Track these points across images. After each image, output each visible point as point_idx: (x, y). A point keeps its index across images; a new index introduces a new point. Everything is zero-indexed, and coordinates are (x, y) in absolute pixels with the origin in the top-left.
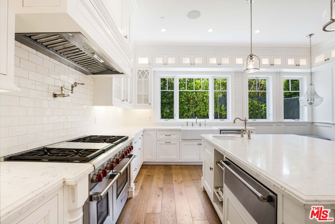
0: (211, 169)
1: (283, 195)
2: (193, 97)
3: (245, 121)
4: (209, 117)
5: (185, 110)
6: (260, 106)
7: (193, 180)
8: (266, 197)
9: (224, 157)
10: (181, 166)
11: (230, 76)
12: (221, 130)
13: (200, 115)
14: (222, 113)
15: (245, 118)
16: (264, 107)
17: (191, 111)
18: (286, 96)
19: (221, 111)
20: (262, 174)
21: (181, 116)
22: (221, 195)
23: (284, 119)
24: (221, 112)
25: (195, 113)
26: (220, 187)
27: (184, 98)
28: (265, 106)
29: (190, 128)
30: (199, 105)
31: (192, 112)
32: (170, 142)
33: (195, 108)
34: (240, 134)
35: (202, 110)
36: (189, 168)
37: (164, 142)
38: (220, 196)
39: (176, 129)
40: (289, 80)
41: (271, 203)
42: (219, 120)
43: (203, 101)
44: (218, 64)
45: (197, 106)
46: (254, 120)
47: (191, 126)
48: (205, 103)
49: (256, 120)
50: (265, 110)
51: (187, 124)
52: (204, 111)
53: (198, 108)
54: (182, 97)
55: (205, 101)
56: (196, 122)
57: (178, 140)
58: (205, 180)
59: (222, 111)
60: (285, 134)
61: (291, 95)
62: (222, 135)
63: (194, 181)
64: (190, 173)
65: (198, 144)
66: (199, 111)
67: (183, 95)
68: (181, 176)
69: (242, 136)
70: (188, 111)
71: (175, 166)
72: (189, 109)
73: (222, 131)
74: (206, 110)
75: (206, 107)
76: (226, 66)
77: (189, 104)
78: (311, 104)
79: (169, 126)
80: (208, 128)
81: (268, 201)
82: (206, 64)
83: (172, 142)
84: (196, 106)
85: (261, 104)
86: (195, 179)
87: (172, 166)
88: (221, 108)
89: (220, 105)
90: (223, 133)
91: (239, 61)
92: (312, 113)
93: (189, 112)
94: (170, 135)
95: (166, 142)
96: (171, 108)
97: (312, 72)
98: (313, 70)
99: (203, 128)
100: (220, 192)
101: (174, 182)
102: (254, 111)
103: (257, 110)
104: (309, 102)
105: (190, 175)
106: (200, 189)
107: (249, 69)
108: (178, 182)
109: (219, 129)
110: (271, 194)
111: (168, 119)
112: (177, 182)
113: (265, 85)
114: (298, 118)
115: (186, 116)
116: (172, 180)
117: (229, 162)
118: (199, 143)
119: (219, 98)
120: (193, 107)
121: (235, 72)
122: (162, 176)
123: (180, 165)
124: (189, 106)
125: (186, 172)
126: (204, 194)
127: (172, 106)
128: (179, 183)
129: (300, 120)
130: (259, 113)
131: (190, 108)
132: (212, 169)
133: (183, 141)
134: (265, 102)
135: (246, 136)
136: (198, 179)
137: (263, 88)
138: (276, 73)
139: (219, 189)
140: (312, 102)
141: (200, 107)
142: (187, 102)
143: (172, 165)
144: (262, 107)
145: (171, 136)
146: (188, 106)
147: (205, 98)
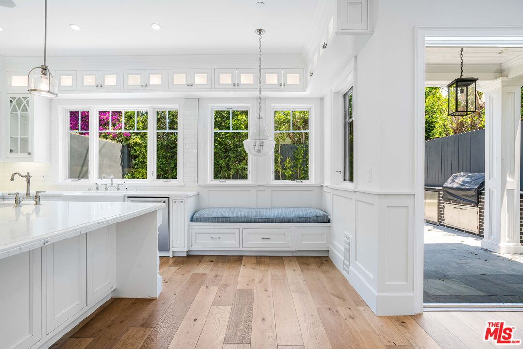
4: (148, 177)
44: (142, 86)
49: (225, 182)
51: (98, 187)
56: (112, 184)
73: (130, 199)
104: (257, 147)
109: (126, 195)
140: (261, 147)
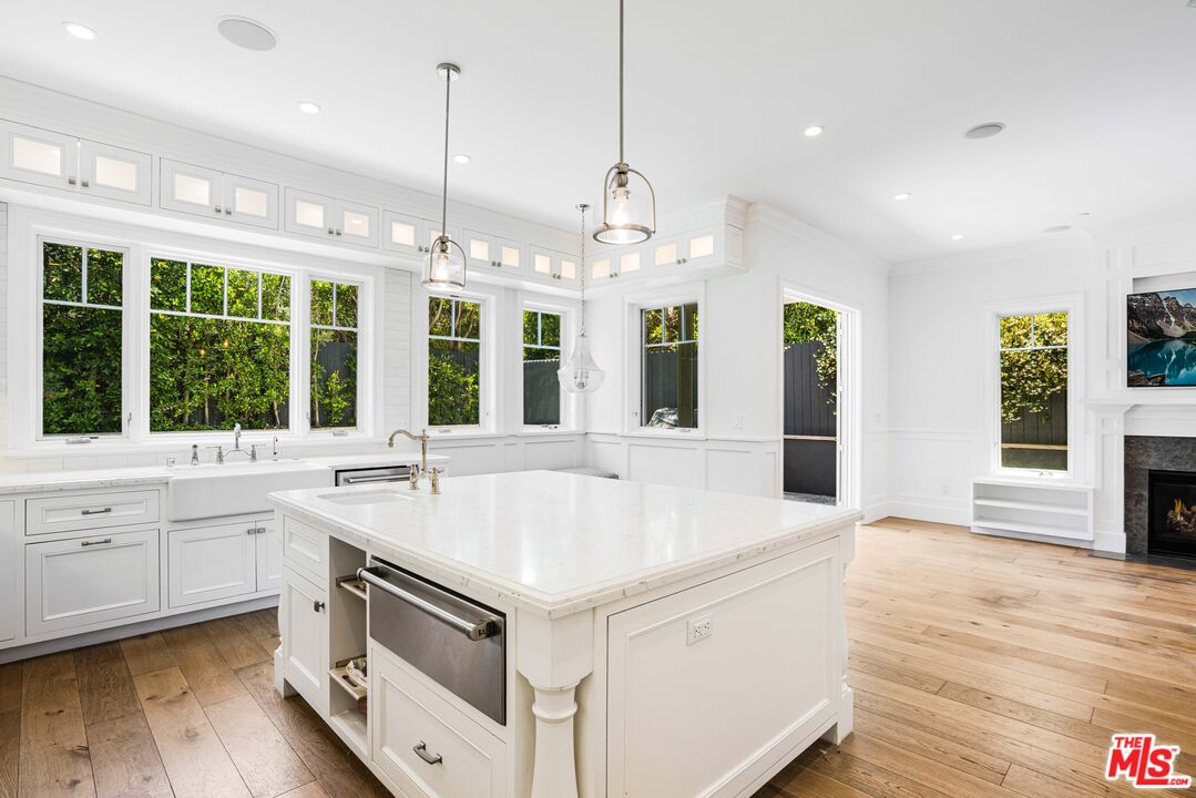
0: (317, 607)
1: (516, 609)
2: (202, 332)
3: (423, 439)
4: (291, 425)
5: (160, 390)
6: (462, 380)
7: (236, 672)
8: (483, 627)
9: (368, 558)
10: (167, 635)
11: (371, 279)
12: (337, 472)
13: (236, 411)
14: (330, 404)
15: (424, 431)
16: (474, 384)
17: (191, 395)
18: (530, 354)
19: (327, 396)
20: (476, 577)
21: (162, 421)
22: (359, 681)
23: (525, 423)
24: (327, 401)
25: (213, 401)
26: (353, 659)
28: (476, 382)
29: (207, 470)
30: (232, 371)
31: (196, 398)
32: (107, 538)
33: (210, 382)
34: (408, 478)
35: (245, 390)
36: (211, 633)
37: (77, 545)
38: (353, 685)
39: (144, 480)
40: (536, 314)
41: (495, 638)
42: (326, 435)
43: (251, 352)
44: (331, 232)
45: (225, 375)
46: (446, 431)
47: (210, 461)
48: (259, 363)
49: (449, 431)
50: (475, 394)
51: (195, 454)
52: (256, 396)
53: (227, 384)
55: (260, 355)
56: (237, 447)
57: (157, 526)
58: (290, 655)
59: (330, 397)
60: (525, 470)
61: (541, 354)
62: (343, 488)
63: (242, 674)
64: (217, 650)
65: (249, 532)
66: (232, 394)
68: (176, 672)
69: (414, 487)
70: (177, 394)
71: (138, 642)
72: (180, 386)
73: (342, 475)
74: (263, 391)
75: (263, 377)
76: (357, 242)
77: (185, 362)
78: (582, 385)
79: (97, 468)
80: (284, 466)
81: (488, 636)
82: (282, 221)
83: (116, 540)
84: (217, 372)
85: (464, 375)
86: (242, 666)
87: (123, 645)
88: (327, 386)
89: (322, 373)
90: (347, 481)
91: (403, 234)
92: (585, 411)
93: (181, 398)
94: (108, 510)
95: (85, 540)
96: (79, 377)
97: (586, 298)
98: (589, 294)
99: (264, 467)
100: (355, 674)
101: (146, 705)
102: (442, 396)
103: (452, 394)
104: (578, 380)
105: (221, 658)
106: (272, 694)
107: (438, 281)
108: (169, 697)
109: (333, 467)
110: (495, 617)
111: (86, 437)
112: (162, 700)
113: (477, 313)
114: (557, 422)
115: (170, 414)
116: (134, 700)
117: (384, 570)
118: (252, 526)
119: (321, 346)
120: (204, 377)
121: (390, 269)
122: (73, 702)
123: (161, 632)
124: (183, 374)
125: (199, 652)
126: (288, 706)
127: (84, 369)
128: (170, 702)
129: (561, 429)
130: (457, 405)
131: (186, 380)
132: (323, 606)
133: (179, 526)
134: (475, 369)
135: (424, 483)
136: (255, 665)
137: (469, 323)
138: (507, 289)
139: (351, 664)
140: (584, 380)
141: (237, 377)
142: (173, 352)
143: (118, 641)
144: (466, 384)
145: (111, 514)
146: (178, 373)
147: (258, 341)
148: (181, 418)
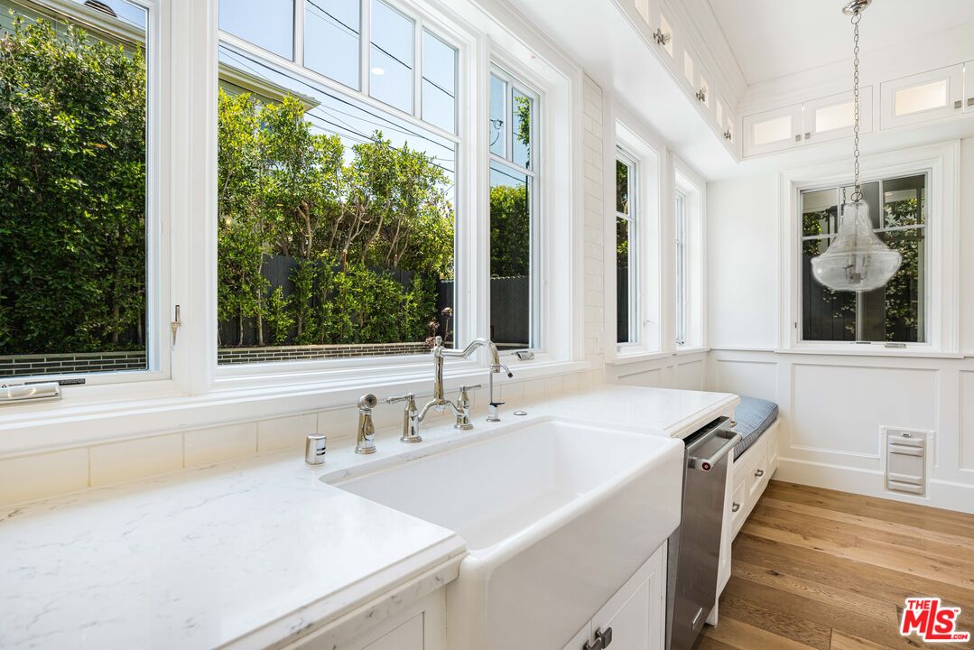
5: (84, 303)
6: (401, 298)
12: (686, 442)
16: (410, 301)
17: (122, 311)
19: (271, 313)
24: (272, 318)
27: (84, 238)
28: (413, 299)
31: (129, 313)
54: (69, 231)
56: (440, 394)
59: (275, 314)
67: (72, 222)
70: (105, 309)
72: (109, 300)
77: (114, 271)
85: (404, 293)
88: (271, 302)
93: (110, 313)
102: (384, 314)
115: (96, 332)
121: (584, 73)
124: (112, 286)
142: (101, 259)
144: (404, 302)
146: (106, 284)
148: (110, 336)
